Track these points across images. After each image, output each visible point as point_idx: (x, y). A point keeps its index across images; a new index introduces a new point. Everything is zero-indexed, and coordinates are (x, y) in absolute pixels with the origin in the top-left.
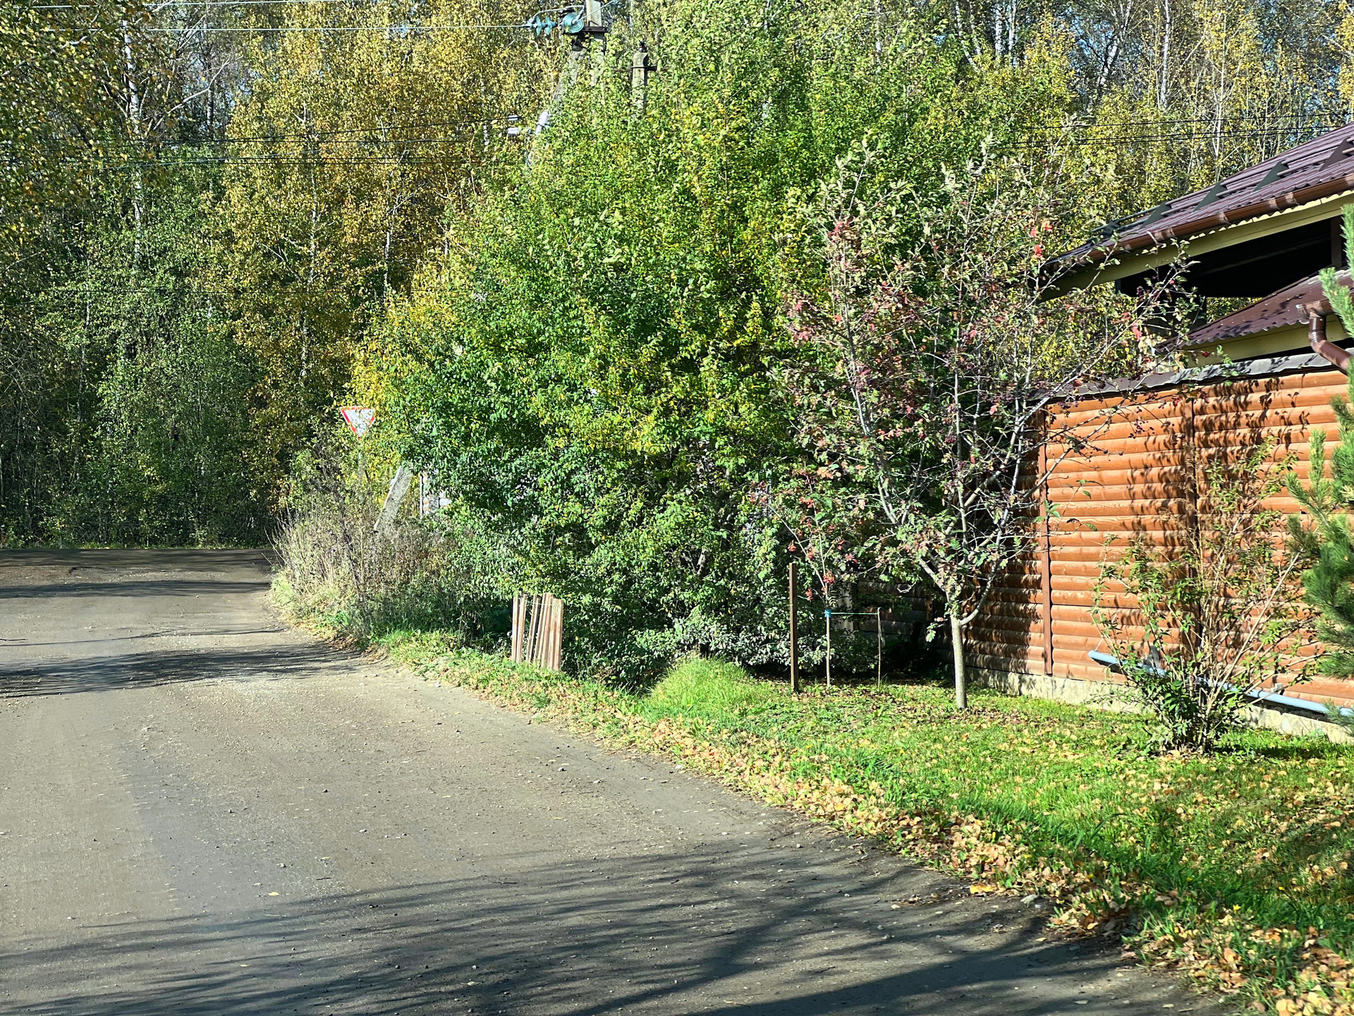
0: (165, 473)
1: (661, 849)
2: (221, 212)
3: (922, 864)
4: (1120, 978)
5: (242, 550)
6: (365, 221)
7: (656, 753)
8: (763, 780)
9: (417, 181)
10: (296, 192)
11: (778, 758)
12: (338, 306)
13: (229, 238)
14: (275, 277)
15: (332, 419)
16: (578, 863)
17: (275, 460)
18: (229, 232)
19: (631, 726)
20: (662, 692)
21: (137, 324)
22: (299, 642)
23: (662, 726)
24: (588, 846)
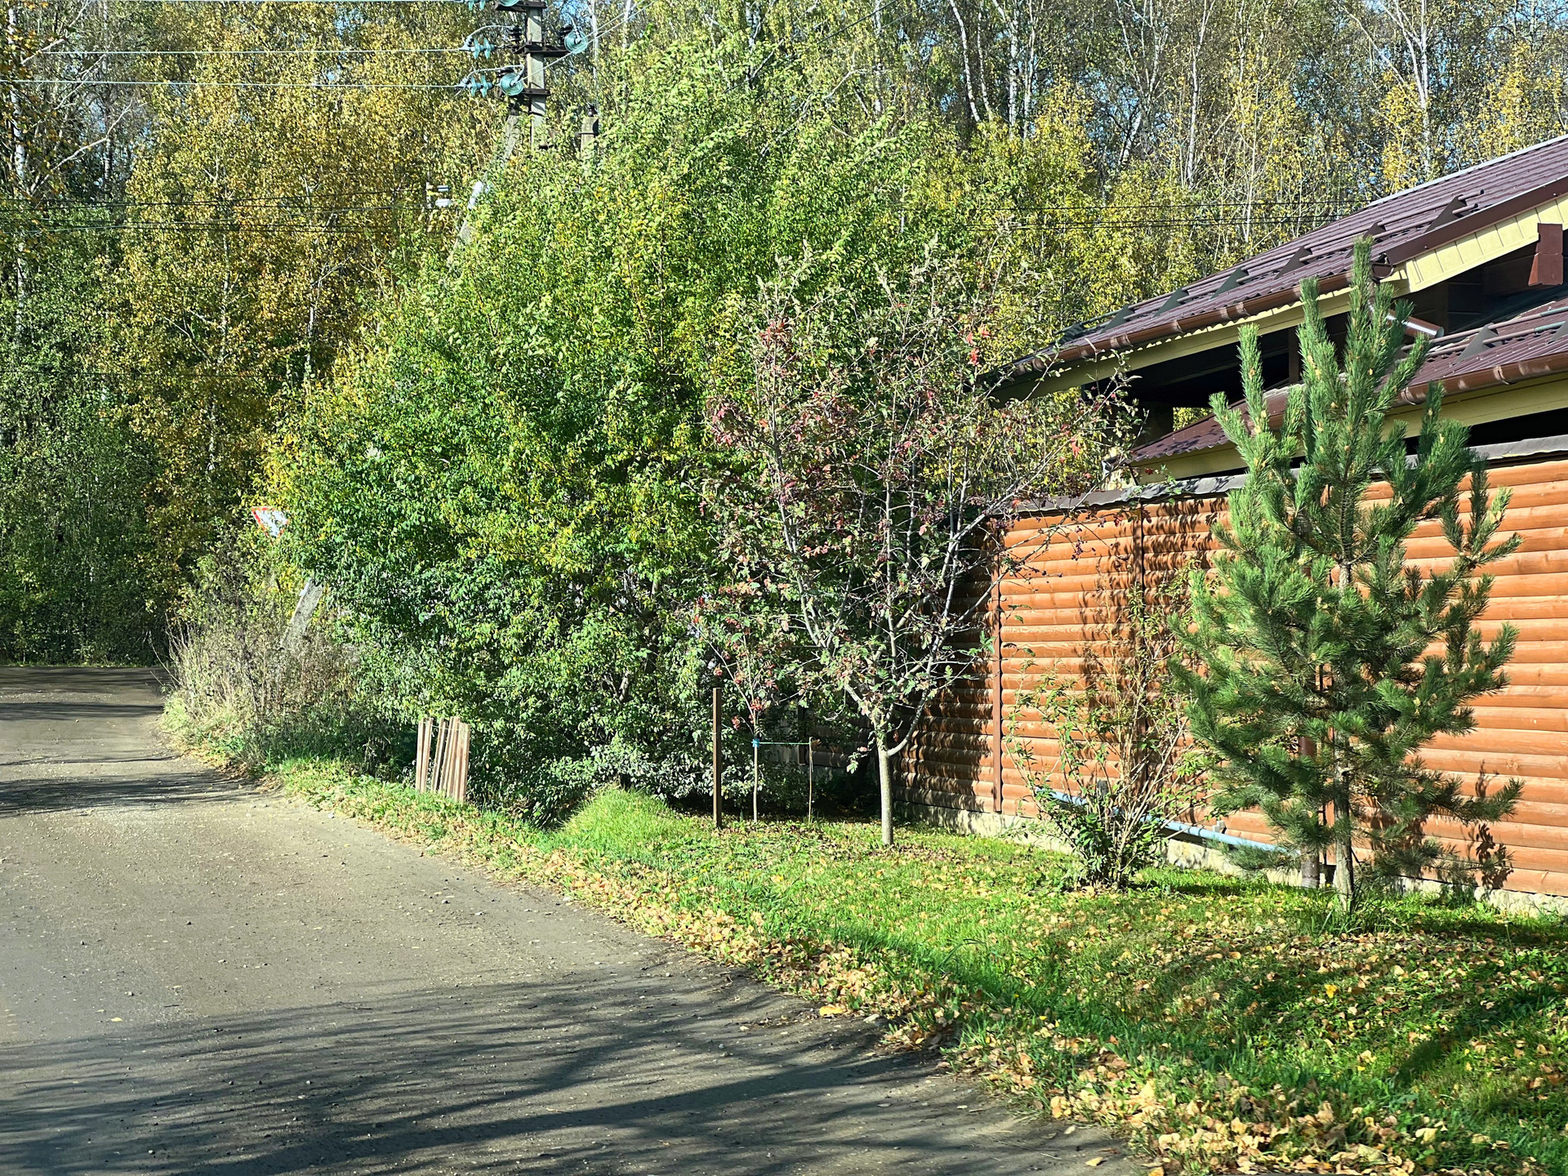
0: (46, 580)
1: (529, 978)
2: (119, 281)
3: (782, 990)
4: (928, 1084)
5: (135, 668)
6: (286, 294)
7: (546, 885)
8: (649, 912)
9: (345, 250)
10: (205, 260)
11: (667, 890)
12: (253, 391)
13: (126, 309)
14: (180, 355)
15: (238, 523)
16: (440, 990)
17: (176, 567)
18: (126, 303)
19: (524, 858)
20: (577, 824)
21: (18, 406)
22: (187, 770)
23: (555, 857)
24: (456, 974)
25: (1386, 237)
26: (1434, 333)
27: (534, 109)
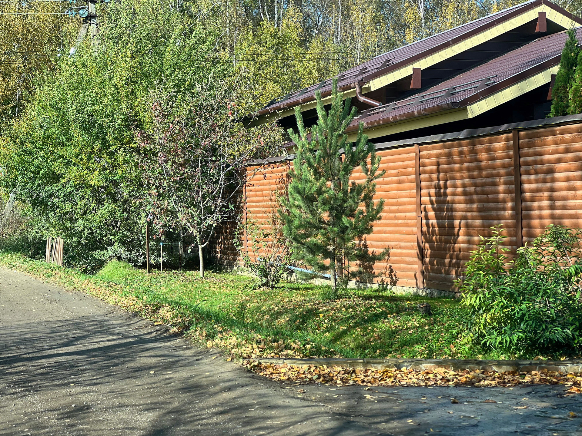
6: (8, 86)
7: (82, 291)
8: (112, 297)
9: (30, 69)
16: (38, 322)
19: (76, 283)
20: (101, 273)
24: (44, 318)
25: (367, 72)
26: (378, 104)
27: (92, 22)
